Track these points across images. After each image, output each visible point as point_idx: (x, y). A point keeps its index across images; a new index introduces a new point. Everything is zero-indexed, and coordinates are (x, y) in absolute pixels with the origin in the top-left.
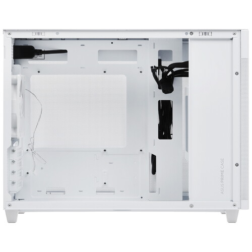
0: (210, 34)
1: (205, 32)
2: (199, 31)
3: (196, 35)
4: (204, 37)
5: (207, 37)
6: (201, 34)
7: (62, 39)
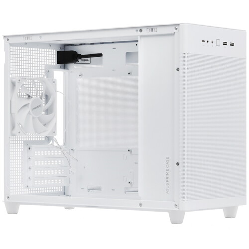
0: (156, 29)
1: (152, 28)
2: (147, 27)
3: (145, 32)
4: (151, 33)
5: (154, 33)
6: (148, 30)
7: (101, 43)
